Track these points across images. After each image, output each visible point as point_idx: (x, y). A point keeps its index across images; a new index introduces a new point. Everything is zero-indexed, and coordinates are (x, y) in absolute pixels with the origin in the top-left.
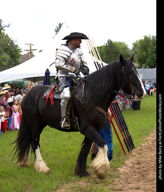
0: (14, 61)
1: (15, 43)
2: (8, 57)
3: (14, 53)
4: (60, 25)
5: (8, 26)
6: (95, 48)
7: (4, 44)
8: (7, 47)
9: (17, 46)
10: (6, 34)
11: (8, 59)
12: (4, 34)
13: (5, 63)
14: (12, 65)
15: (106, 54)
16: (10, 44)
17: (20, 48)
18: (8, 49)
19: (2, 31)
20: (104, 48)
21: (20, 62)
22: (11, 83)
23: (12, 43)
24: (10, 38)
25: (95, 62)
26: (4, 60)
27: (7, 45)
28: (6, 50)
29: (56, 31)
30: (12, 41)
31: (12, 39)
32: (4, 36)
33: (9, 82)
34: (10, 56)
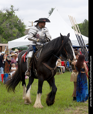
0: (21, 34)
1: (22, 22)
2: (17, 31)
3: (21, 28)
4: (52, 10)
5: (18, 10)
6: (76, 25)
7: (14, 22)
8: (17, 24)
9: (23, 23)
10: (16, 15)
11: (17, 32)
12: (15, 15)
13: (15, 35)
14: (19, 36)
15: (83, 29)
16: (19, 22)
17: (25, 25)
18: (17, 25)
19: (13, 13)
20: (82, 25)
21: (25, 34)
22: (19, 48)
23: (20, 21)
24: (19, 18)
25: (76, 35)
26: (14, 33)
27: (16, 23)
28: (16, 26)
29: (50, 13)
30: (20, 20)
31: (20, 19)
32: (15, 17)
33: (18, 47)
34: (18, 30)
